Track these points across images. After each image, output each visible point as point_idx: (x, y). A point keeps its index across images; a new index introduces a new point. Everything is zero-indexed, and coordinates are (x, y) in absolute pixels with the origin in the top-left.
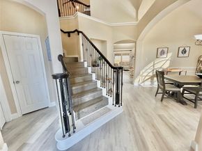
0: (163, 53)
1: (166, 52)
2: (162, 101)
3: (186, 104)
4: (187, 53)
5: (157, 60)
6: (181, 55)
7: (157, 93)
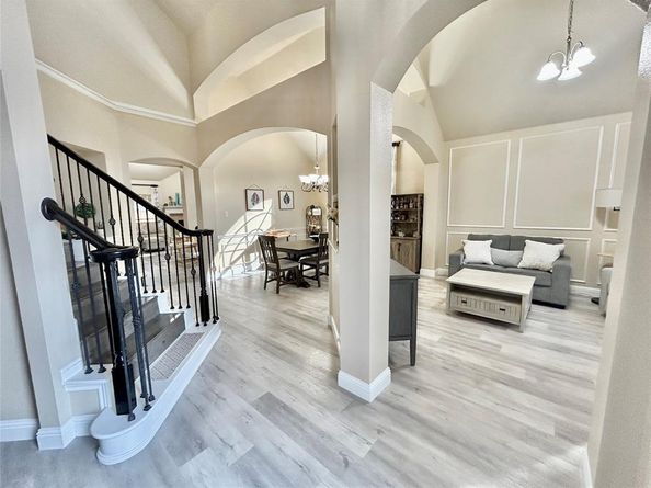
0: (256, 199)
1: (261, 198)
2: (278, 292)
3: (309, 286)
4: (291, 202)
5: (249, 215)
6: (283, 205)
7: (266, 282)
